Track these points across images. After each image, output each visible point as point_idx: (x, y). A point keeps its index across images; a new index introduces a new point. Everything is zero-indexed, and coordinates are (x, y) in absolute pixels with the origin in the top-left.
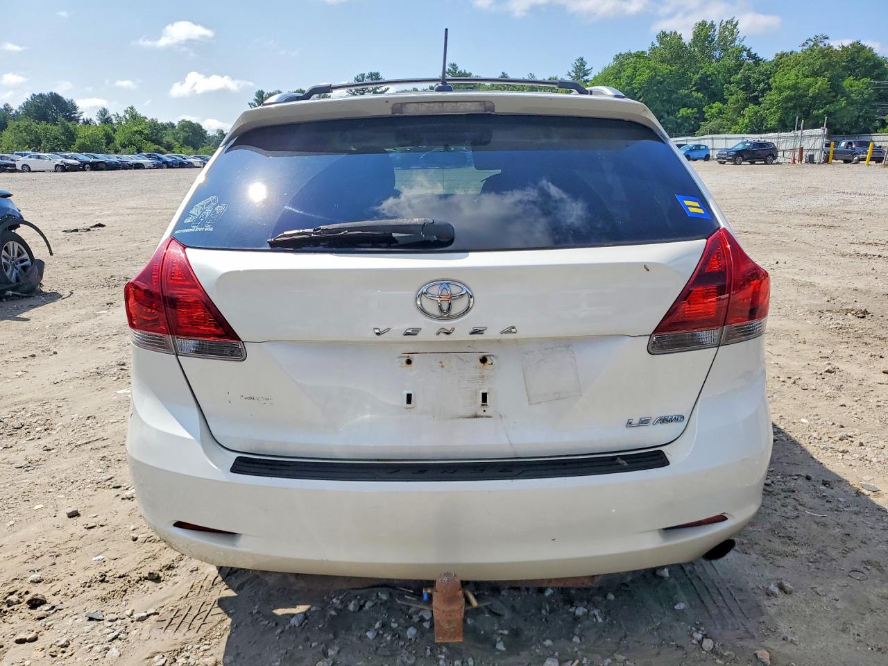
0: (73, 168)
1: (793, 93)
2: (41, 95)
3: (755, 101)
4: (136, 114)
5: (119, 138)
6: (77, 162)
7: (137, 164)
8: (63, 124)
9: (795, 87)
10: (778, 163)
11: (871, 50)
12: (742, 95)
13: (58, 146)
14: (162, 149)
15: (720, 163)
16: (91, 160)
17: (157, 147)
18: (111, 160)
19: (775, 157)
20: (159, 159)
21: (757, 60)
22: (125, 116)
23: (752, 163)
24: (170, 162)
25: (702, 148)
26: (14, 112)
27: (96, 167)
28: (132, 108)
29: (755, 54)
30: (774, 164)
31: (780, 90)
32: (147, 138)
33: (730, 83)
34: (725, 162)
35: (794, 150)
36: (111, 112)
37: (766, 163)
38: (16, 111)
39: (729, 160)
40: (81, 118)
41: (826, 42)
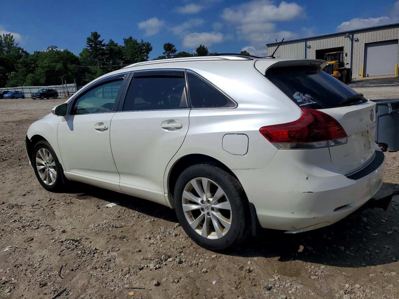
1: (48, 69)
3: (32, 72)
9: (48, 67)
10: (59, 98)
11: (72, 53)
12: (24, 69)
15: (33, 99)
19: (58, 96)
21: (27, 54)
23: (48, 99)
25: (19, 92)
29: (26, 51)
30: (58, 98)
31: (43, 68)
33: (17, 63)
34: (36, 98)
35: (64, 92)
37: (54, 99)
39: (38, 98)
41: (56, 49)
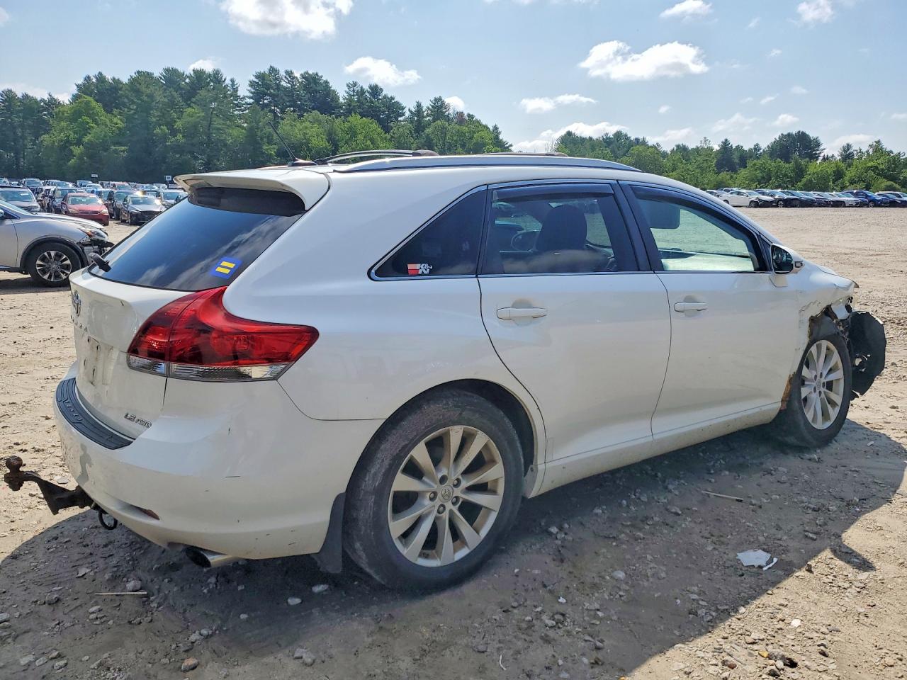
0: (766, 204)
2: (789, 135)
4: (881, 149)
5: (850, 174)
6: (770, 198)
7: (837, 201)
8: (796, 162)
13: (785, 183)
14: (897, 186)
16: (786, 197)
17: (890, 183)
18: (810, 197)
20: (867, 196)
22: (867, 151)
24: (879, 201)
26: (761, 151)
27: (788, 203)
28: (878, 142)
32: (882, 174)
36: (855, 148)
38: (764, 151)
40: (822, 155)
